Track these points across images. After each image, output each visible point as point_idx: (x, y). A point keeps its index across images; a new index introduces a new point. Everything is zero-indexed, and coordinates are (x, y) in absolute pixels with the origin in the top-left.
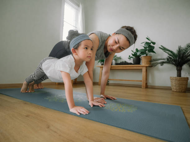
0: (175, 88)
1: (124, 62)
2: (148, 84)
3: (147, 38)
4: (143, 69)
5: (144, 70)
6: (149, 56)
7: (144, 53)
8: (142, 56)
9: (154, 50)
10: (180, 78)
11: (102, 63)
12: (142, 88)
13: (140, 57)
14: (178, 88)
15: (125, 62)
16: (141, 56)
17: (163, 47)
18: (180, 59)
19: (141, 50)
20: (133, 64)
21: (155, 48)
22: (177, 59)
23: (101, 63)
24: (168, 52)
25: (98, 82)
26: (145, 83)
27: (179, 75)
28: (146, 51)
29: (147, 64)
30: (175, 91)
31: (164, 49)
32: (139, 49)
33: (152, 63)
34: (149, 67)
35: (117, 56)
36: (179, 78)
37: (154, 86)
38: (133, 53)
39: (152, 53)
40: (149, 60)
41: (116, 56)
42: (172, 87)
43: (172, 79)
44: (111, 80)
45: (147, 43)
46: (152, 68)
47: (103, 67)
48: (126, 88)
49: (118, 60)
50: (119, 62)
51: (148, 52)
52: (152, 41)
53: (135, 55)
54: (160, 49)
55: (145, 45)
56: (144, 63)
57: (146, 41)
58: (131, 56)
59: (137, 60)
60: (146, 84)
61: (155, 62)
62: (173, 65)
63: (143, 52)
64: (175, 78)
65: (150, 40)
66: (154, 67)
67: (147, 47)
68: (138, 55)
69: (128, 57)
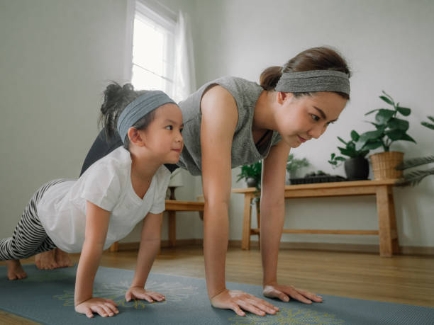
1: (316, 173)
2: (403, 243)
3: (383, 98)
4: (377, 193)
5: (382, 195)
6: (394, 153)
7: (376, 142)
8: (372, 152)
9: (408, 132)
11: (250, 180)
12: (382, 255)
13: (367, 157)
15: (321, 174)
16: (368, 152)
19: (368, 133)
21: (410, 125)
23: (247, 179)
25: (240, 242)
26: (389, 239)
28: (383, 135)
29: (391, 178)
32: (360, 133)
33: (406, 172)
34: (397, 185)
35: (294, 158)
37: (421, 248)
38: (344, 146)
39: (403, 143)
40: (394, 165)
45: (383, 112)
46: (406, 188)
48: (327, 258)
49: (298, 170)
50: (302, 173)
51: (390, 141)
52: (401, 106)
53: (349, 150)
55: (377, 119)
56: (379, 174)
57: (381, 107)
58: (338, 154)
59: (359, 166)
60: (395, 241)
61: (415, 169)
63: (374, 140)
65: (393, 104)
66: (414, 185)
67: (386, 123)
68: (358, 152)
69: (330, 158)
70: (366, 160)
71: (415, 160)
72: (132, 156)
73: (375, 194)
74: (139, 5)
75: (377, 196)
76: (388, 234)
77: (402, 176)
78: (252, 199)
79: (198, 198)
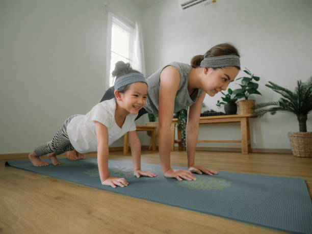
0: (297, 150)
1: (210, 111)
2: (253, 147)
3: (245, 71)
5: (244, 123)
6: (250, 100)
8: (239, 100)
9: (258, 90)
10: (305, 133)
12: (243, 152)
13: (236, 102)
14: (303, 151)
15: (212, 111)
16: (237, 100)
17: (272, 84)
18: (301, 103)
19: (237, 90)
20: (226, 114)
21: (259, 85)
22: (297, 103)
24: (281, 91)
26: (247, 145)
27: (303, 128)
28: (245, 91)
29: (249, 113)
30: (299, 155)
31: (275, 87)
32: (233, 90)
33: (256, 110)
34: (252, 117)
36: (302, 133)
37: (262, 149)
38: (224, 97)
39: (254, 95)
40: (251, 107)
42: (293, 150)
43: (291, 135)
45: (245, 79)
46: (256, 119)
48: (215, 155)
51: (248, 94)
52: (254, 75)
53: (227, 99)
54: (267, 87)
55: (242, 82)
56: (242, 111)
57: (243, 76)
58: (221, 101)
59: (232, 108)
60: (249, 146)
61: (260, 109)
62: (292, 113)
63: (240, 94)
64: (297, 133)
65: (250, 74)
66: (260, 117)
67: (247, 85)
68: (232, 100)
69: (217, 103)
70: (236, 104)
71: (262, 104)
72: (117, 105)
73: (240, 122)
74: (115, 19)
76: (246, 142)
77: (254, 112)
78: (175, 125)
79: (146, 124)
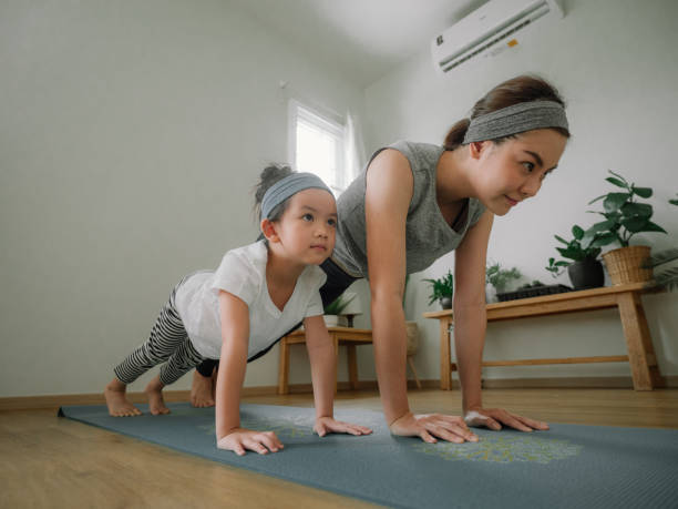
1: (531, 284)
2: (666, 372)
3: (610, 180)
4: (620, 304)
5: (627, 307)
6: (635, 247)
7: (609, 236)
8: (605, 249)
9: (652, 220)
11: (445, 300)
12: (637, 387)
13: (599, 258)
15: (538, 284)
16: (599, 250)
19: (597, 226)
20: (573, 290)
21: (654, 209)
23: (441, 300)
25: (438, 381)
26: (645, 366)
28: (618, 226)
29: (637, 281)
32: (586, 227)
33: (659, 270)
34: (647, 291)
35: (500, 270)
38: (565, 247)
40: (639, 263)
41: (496, 268)
44: (491, 365)
45: (612, 197)
46: (659, 295)
47: (451, 316)
49: (507, 284)
50: (513, 286)
51: (628, 234)
52: (636, 186)
53: (571, 251)
55: (605, 206)
56: (618, 278)
58: (559, 258)
59: (588, 269)
60: (654, 369)
61: (668, 266)
65: (625, 185)
67: (620, 211)
68: (585, 251)
69: (548, 265)
70: (599, 263)
71: (669, 252)
73: (616, 306)
75: (620, 308)
76: (643, 359)
77: (652, 277)
78: (449, 325)
